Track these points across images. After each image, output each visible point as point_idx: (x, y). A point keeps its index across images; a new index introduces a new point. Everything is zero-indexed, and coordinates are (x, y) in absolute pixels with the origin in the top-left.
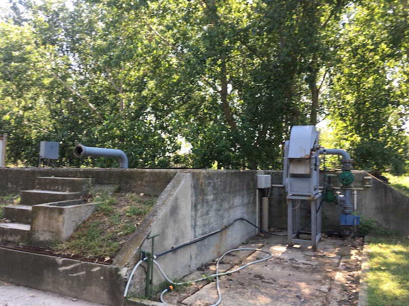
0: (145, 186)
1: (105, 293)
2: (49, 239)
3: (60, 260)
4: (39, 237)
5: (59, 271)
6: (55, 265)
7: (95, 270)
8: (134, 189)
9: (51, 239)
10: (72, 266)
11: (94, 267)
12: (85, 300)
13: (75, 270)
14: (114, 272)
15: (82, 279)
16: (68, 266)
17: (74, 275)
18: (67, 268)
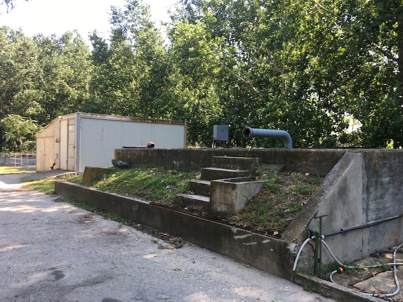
0: (310, 166)
1: (275, 264)
2: (225, 211)
3: (235, 230)
4: (217, 208)
5: (234, 239)
6: (231, 234)
7: (265, 242)
8: (299, 169)
9: (227, 211)
10: (245, 236)
11: (264, 239)
12: (257, 268)
13: (247, 240)
14: (282, 246)
15: (254, 249)
16: (242, 235)
17: (247, 244)
18: (241, 237)
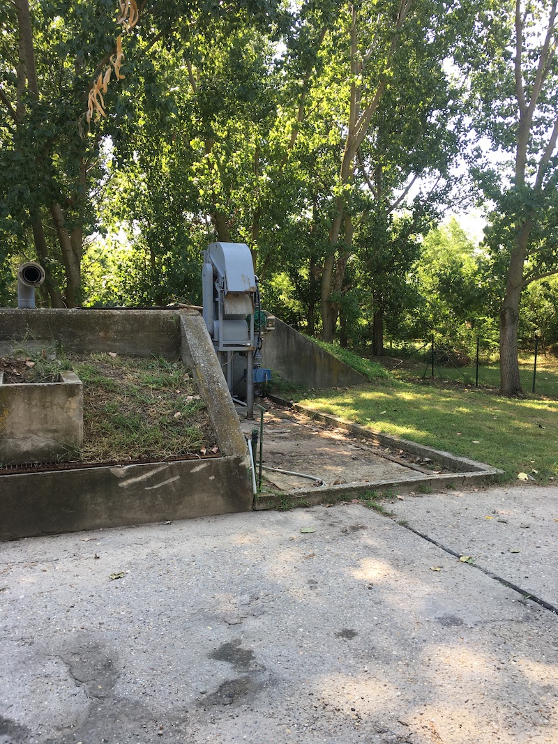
1: (219, 497)
3: (121, 471)
4: (17, 446)
5: (122, 488)
6: (112, 480)
7: (198, 469)
8: (91, 347)
10: (150, 474)
11: (193, 466)
12: (183, 519)
13: (158, 478)
14: (232, 465)
15: (173, 488)
16: (141, 475)
17: (156, 487)
18: (139, 479)
